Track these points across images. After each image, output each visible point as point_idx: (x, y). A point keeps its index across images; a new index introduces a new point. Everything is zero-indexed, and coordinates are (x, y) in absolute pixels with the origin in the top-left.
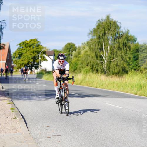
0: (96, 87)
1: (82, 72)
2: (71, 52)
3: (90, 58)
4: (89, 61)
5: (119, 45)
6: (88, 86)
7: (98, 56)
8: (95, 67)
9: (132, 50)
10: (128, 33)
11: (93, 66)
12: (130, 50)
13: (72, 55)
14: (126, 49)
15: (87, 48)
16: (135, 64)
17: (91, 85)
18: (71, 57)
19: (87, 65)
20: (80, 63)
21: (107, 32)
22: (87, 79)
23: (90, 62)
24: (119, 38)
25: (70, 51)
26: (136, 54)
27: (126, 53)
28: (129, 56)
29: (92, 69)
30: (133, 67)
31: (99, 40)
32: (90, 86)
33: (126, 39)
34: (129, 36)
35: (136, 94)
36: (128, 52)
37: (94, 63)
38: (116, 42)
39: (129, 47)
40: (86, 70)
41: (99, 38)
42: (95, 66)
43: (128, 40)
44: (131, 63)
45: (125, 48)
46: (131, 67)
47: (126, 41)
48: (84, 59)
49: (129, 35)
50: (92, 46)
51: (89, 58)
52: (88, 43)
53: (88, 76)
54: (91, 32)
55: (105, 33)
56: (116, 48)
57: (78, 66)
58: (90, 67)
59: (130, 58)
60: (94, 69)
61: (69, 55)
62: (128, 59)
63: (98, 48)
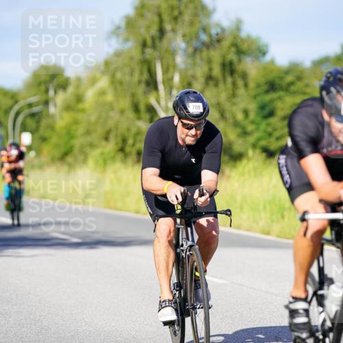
0: (137, 212)
1: (91, 162)
2: (51, 93)
3: (115, 115)
4: (111, 123)
5: (210, 69)
6: (111, 208)
7: (142, 107)
8: (133, 145)
9: (252, 85)
10: (238, 29)
11: (124, 141)
12: (246, 85)
13: (55, 106)
14: (234, 84)
15: (104, 82)
16: (265, 131)
17: (119, 204)
18: (52, 110)
19: (107, 139)
20: (81, 130)
21: (168, 27)
22: (107, 187)
23: (117, 128)
24: (208, 46)
25: (47, 91)
26: (268, 98)
27: (234, 95)
28: (242, 105)
29: (122, 150)
30: (259, 139)
31: (143, 53)
32: (116, 209)
33: (233, 49)
34: (243, 40)
35: (268, 233)
36: (241, 91)
37: (129, 130)
38: (198, 60)
39: (244, 76)
40: (102, 154)
41: (144, 45)
42: (130, 141)
43: (240, 52)
44: (250, 128)
45: (229, 80)
46: (251, 139)
47: (232, 56)
48: (93, 118)
49: (243, 34)
50: (119, 75)
51: (112, 113)
52: (107, 63)
53: (110, 174)
54: (118, 28)
55: (162, 32)
56: (202, 80)
57: (77, 143)
58: (117, 144)
59: (246, 113)
60: (128, 149)
61: (46, 103)
62: (240, 116)
63: (140, 82)
